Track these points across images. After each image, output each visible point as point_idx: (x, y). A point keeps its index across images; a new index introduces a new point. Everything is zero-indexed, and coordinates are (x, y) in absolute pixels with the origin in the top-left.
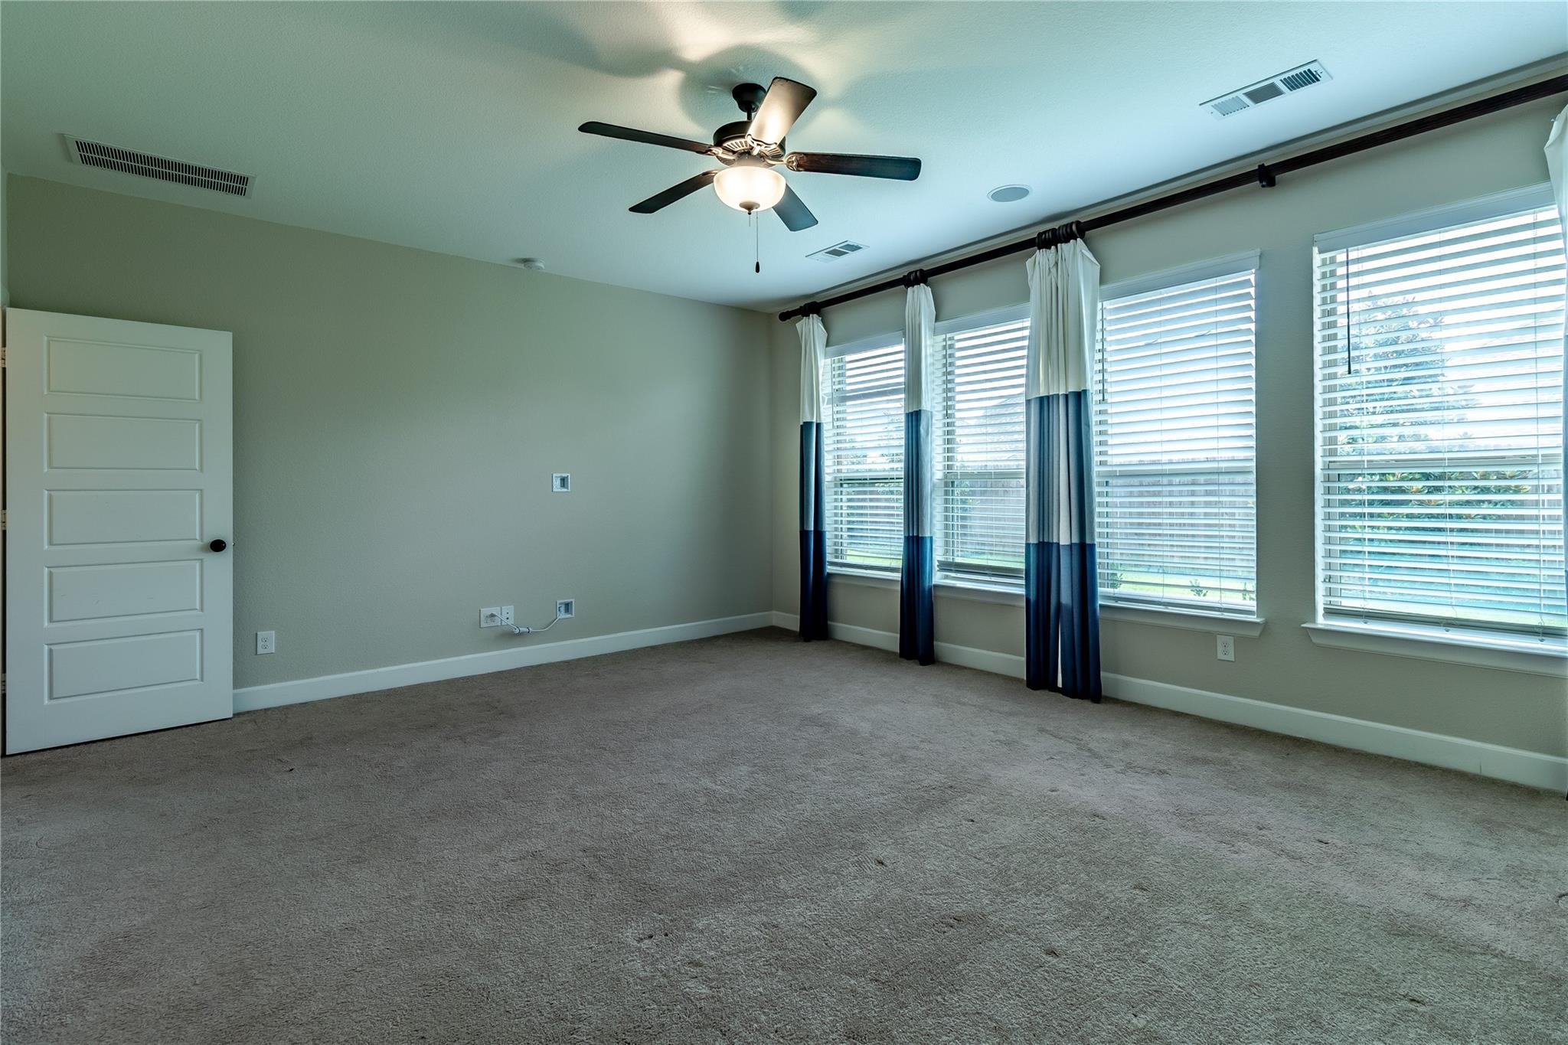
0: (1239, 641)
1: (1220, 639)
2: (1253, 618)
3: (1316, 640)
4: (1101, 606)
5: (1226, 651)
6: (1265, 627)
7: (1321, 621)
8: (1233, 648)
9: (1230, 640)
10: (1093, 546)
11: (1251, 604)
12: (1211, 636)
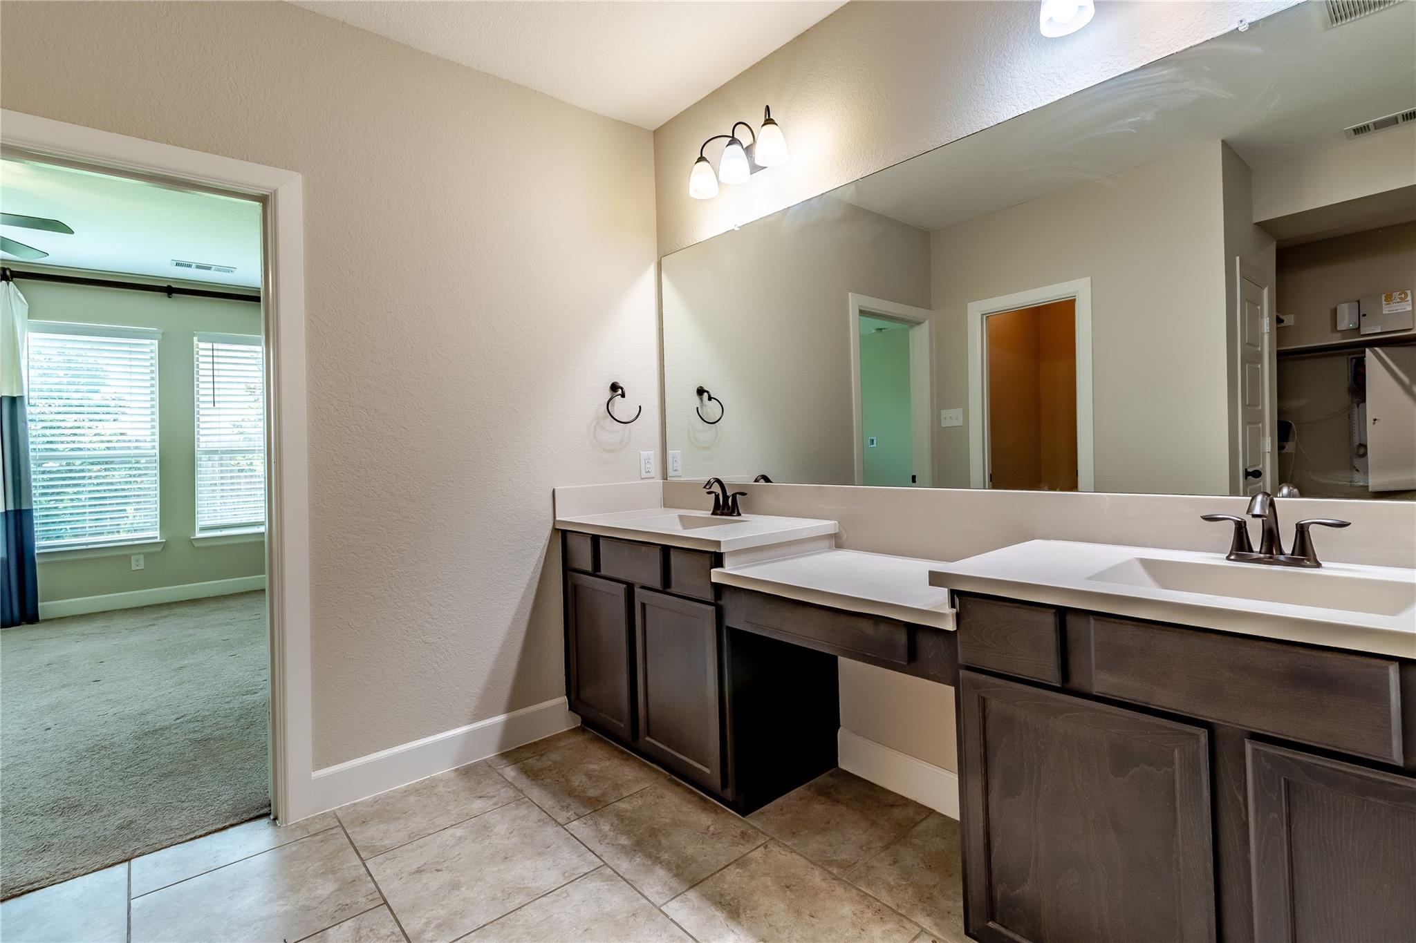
0: (147, 556)
1: (133, 558)
2: (158, 540)
3: (196, 545)
4: (37, 554)
5: (138, 563)
6: (165, 545)
7: (199, 535)
8: (143, 561)
9: (142, 557)
10: (30, 511)
11: (157, 533)
12: (128, 557)
